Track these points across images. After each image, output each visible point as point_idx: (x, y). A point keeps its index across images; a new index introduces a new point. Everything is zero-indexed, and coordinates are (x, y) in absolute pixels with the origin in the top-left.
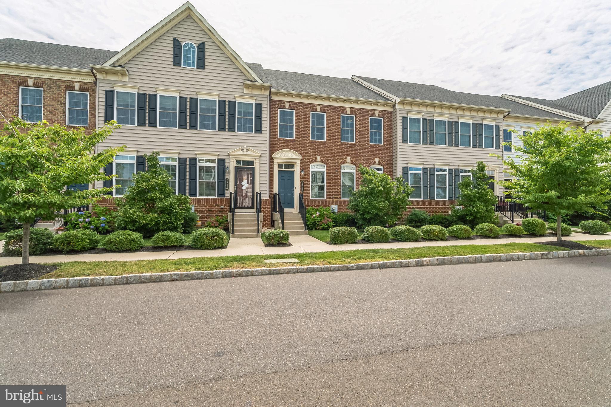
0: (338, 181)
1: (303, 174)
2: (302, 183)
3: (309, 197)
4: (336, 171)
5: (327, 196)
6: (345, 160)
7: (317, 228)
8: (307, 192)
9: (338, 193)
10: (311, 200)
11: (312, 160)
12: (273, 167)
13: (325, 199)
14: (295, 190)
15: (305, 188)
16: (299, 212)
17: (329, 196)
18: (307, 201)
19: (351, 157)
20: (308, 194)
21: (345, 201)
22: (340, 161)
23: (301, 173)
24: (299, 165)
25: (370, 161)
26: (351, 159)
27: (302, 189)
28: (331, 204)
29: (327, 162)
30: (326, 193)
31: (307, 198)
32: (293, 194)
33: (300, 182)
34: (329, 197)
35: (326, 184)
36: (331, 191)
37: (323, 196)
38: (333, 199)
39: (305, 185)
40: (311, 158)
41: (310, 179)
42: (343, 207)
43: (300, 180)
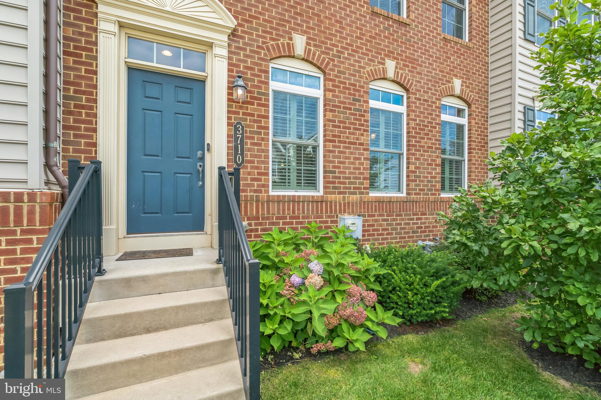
0: (362, 135)
1: (240, 92)
2: (236, 129)
3: (263, 186)
4: (354, 100)
5: (325, 182)
6: (381, 66)
7: (314, 351)
8: (257, 168)
9: (360, 173)
10: (270, 200)
11: (278, 45)
12: (96, 44)
13: (321, 193)
14: (207, 156)
15: (249, 150)
16: (219, 261)
17: (334, 183)
18: (257, 201)
19: (397, 63)
20: (259, 174)
21: (379, 202)
22: (368, 69)
23: (231, 88)
24: (224, 52)
25: (443, 84)
26: (396, 68)
27: (236, 153)
28: (340, 212)
29: (328, 63)
30: (325, 172)
31: (255, 191)
32: (201, 175)
33: (229, 124)
34: (334, 188)
35: (325, 141)
36: (339, 167)
37: (312, 183)
38: (345, 193)
39: (248, 138)
40: (272, 39)
41: (267, 117)
42: (376, 221)
43: (229, 118)
